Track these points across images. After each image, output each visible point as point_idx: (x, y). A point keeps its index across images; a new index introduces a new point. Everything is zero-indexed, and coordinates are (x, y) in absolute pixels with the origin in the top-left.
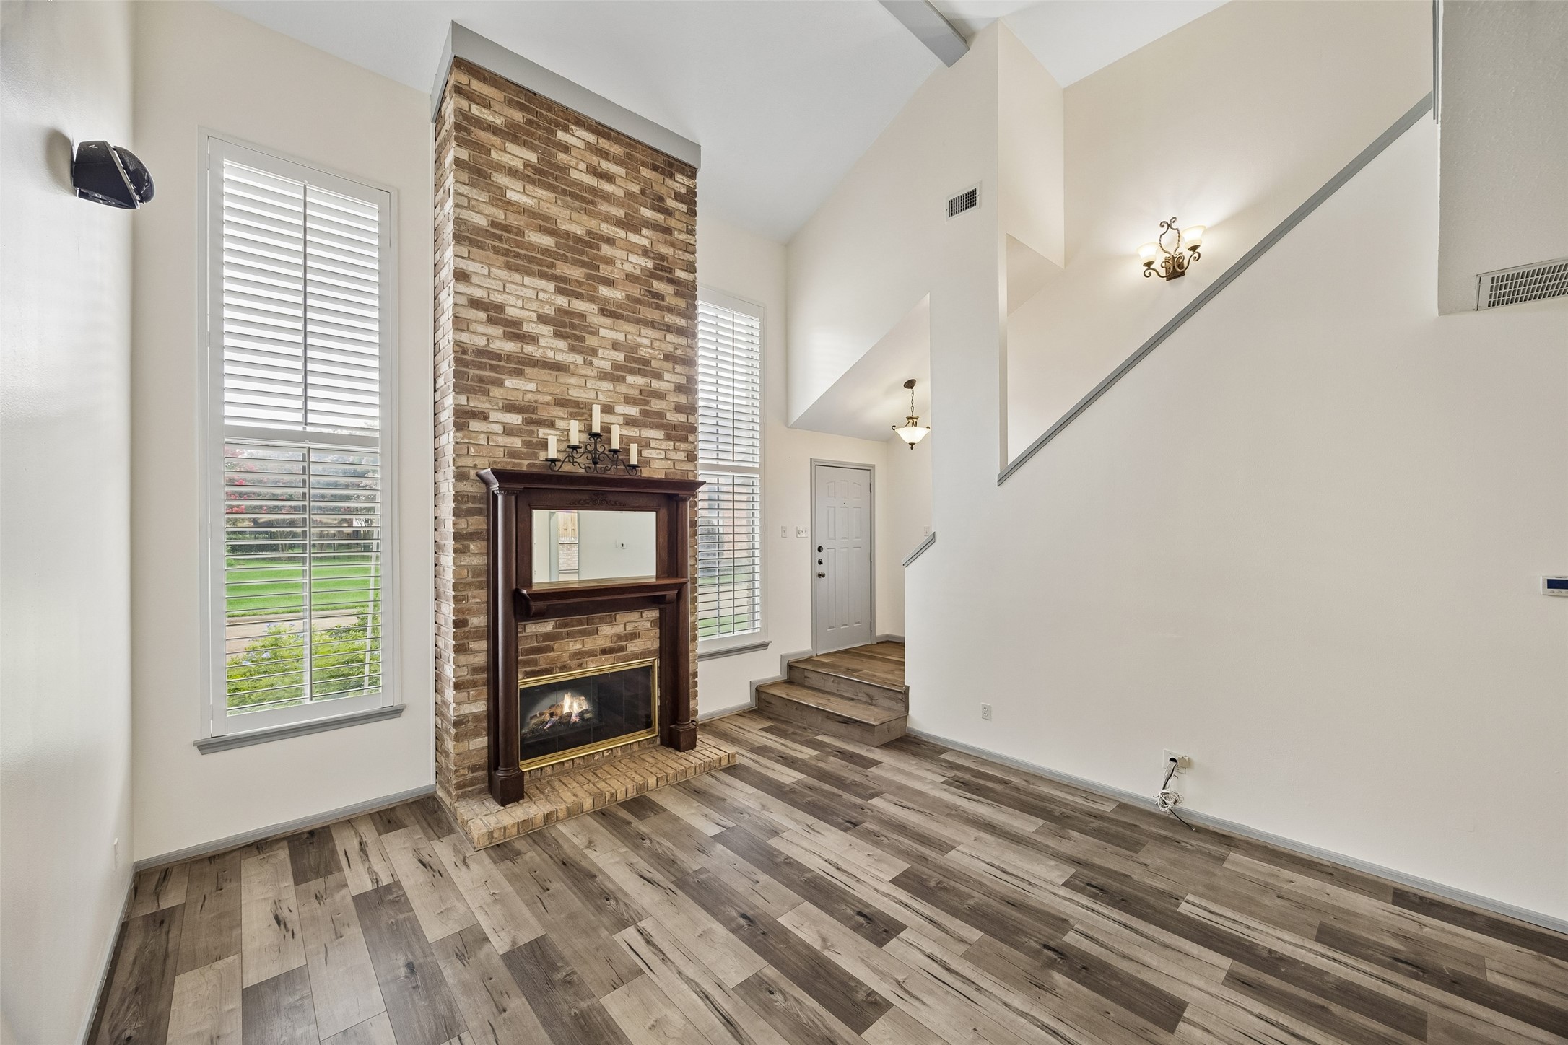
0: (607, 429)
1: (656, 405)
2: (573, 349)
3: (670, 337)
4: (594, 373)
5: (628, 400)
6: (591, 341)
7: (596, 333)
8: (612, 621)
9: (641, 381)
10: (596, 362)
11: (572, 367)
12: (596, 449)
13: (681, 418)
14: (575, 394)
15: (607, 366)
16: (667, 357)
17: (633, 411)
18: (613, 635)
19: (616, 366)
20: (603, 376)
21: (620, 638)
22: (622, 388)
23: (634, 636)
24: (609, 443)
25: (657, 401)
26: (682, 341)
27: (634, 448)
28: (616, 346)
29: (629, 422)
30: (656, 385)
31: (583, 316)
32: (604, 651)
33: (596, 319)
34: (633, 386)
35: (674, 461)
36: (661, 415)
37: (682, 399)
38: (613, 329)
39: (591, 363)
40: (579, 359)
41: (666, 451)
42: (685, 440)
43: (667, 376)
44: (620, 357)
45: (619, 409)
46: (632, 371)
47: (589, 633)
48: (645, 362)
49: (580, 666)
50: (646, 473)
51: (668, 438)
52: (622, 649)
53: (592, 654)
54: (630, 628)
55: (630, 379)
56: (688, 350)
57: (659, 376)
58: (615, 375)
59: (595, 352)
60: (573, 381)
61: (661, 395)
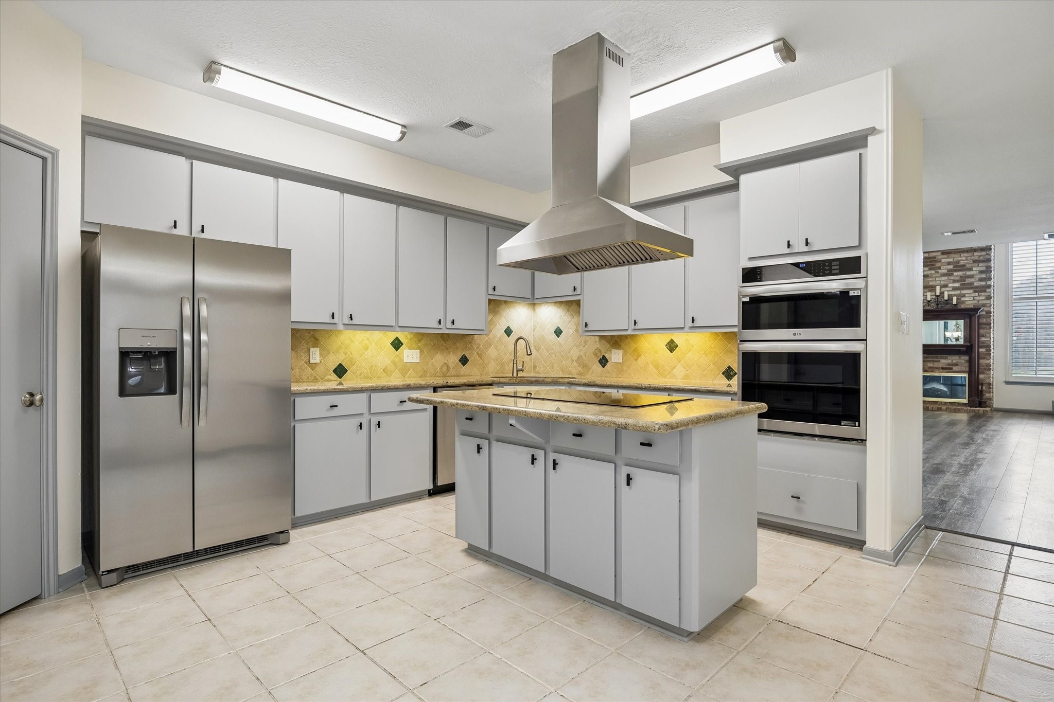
0: (942, 293)
1: (968, 281)
2: (930, 269)
3: (976, 254)
4: (940, 275)
5: (954, 281)
6: (938, 265)
7: (940, 261)
8: (946, 358)
9: (960, 273)
10: (940, 271)
11: (930, 275)
12: (938, 300)
13: (983, 283)
14: (931, 283)
15: (945, 271)
16: (974, 262)
17: (957, 285)
18: (948, 363)
19: (949, 270)
20: (943, 275)
21: (949, 364)
22: (952, 278)
23: (956, 365)
24: (943, 297)
25: (969, 279)
26: (984, 253)
27: (955, 299)
28: (949, 264)
29: (954, 289)
30: (968, 273)
31: (934, 257)
32: (942, 368)
33: (939, 257)
34: (957, 276)
35: (978, 301)
36: (972, 284)
37: (984, 276)
38: (948, 258)
39: (938, 272)
40: (933, 272)
41: (974, 297)
42: (985, 291)
43: (974, 269)
44: (951, 267)
45: (950, 285)
46: (956, 271)
47: (936, 361)
48: (964, 266)
49: (932, 372)
50: (963, 306)
51: (975, 292)
52: (951, 369)
53: (937, 368)
54: (954, 362)
55: (955, 274)
56: (986, 256)
57: (971, 269)
58: (949, 273)
59: (939, 268)
60: (930, 279)
61: (971, 277)
